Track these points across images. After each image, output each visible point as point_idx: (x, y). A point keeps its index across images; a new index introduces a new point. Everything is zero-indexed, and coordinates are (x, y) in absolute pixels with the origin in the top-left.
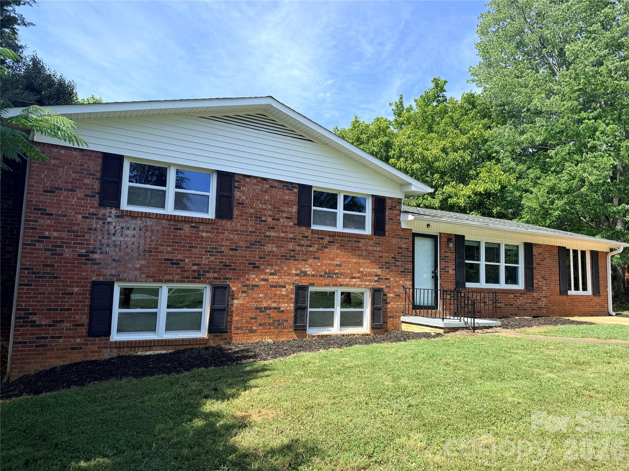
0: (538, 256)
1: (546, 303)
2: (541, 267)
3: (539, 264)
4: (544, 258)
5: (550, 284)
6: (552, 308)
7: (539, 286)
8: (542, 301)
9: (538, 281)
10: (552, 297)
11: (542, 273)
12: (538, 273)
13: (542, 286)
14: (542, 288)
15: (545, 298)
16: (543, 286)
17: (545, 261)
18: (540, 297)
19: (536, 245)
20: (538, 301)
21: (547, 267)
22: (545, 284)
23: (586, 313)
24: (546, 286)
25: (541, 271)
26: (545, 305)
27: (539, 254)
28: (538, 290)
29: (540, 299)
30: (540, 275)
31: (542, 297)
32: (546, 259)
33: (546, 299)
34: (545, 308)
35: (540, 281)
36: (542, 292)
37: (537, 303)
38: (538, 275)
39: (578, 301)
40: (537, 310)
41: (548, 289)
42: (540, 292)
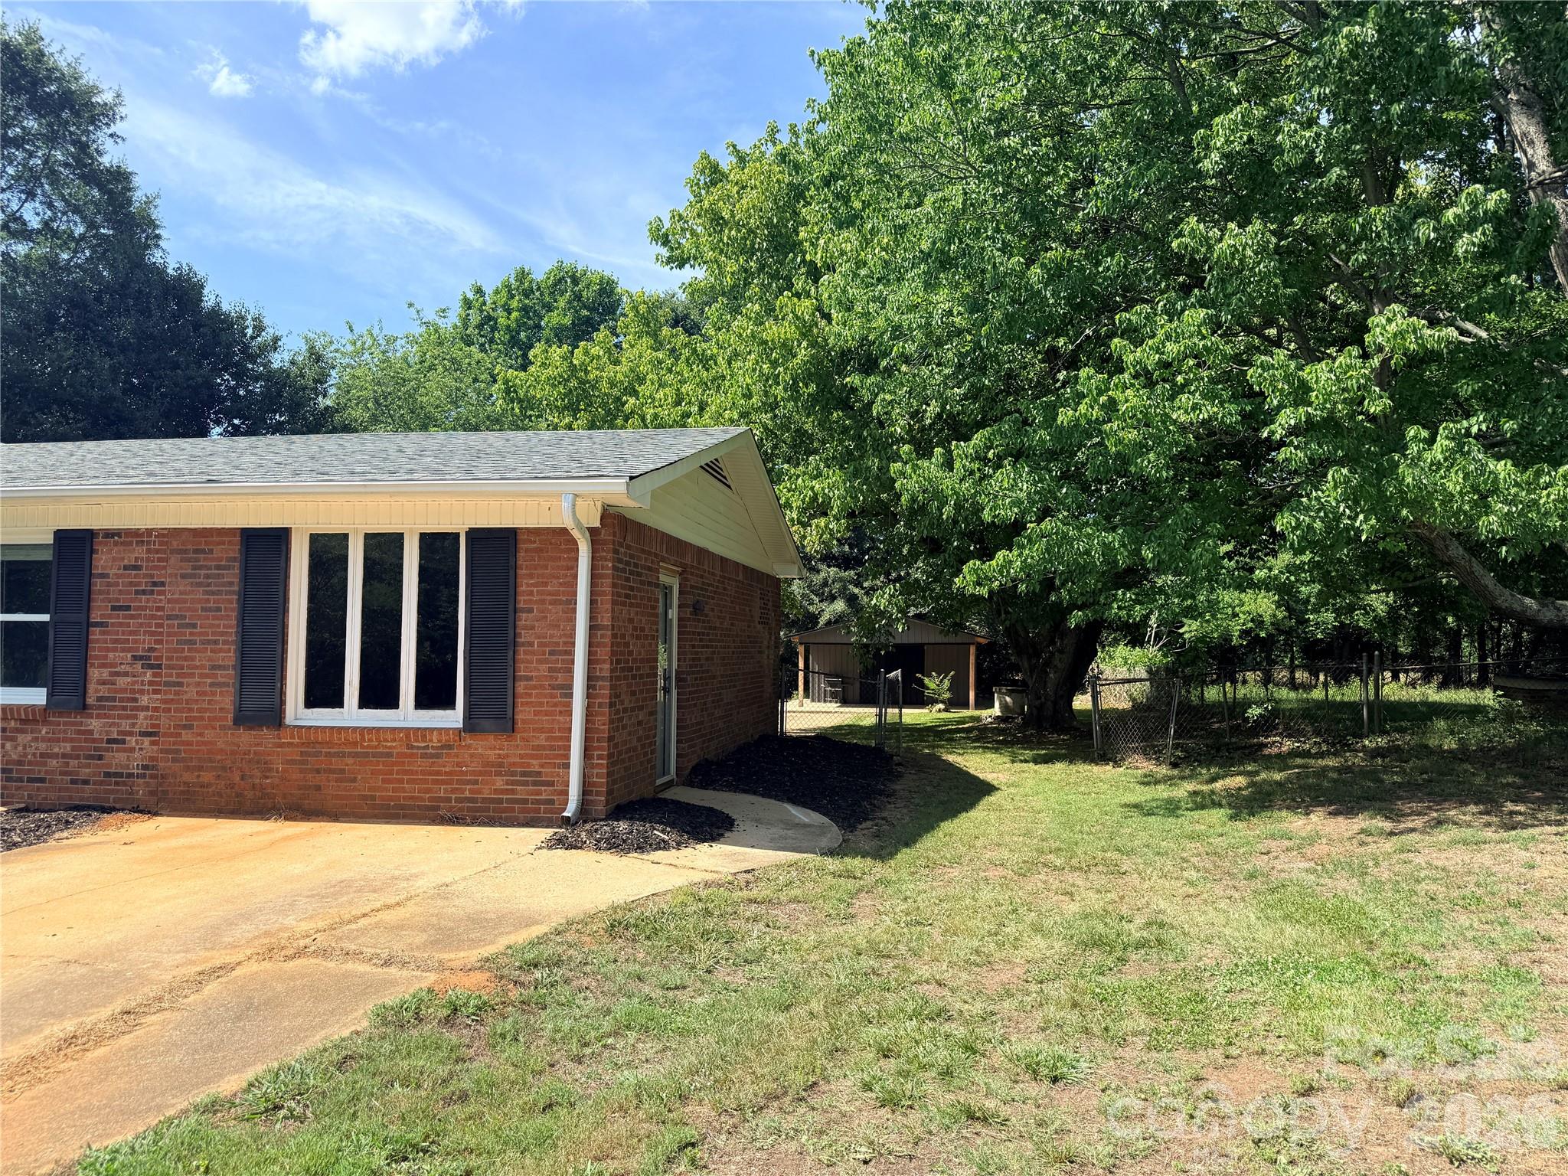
0: (118, 576)
1: (152, 759)
2: (132, 617)
3: (128, 608)
4: (155, 584)
5: (181, 684)
6: (187, 777)
7: (116, 691)
8: (132, 750)
9: (118, 674)
10: (186, 736)
11: (136, 641)
12: (116, 641)
13: (133, 691)
14: (135, 700)
15: (147, 740)
16: (142, 692)
17: (160, 593)
18: (120, 733)
19: (110, 534)
20: (107, 750)
21: (169, 618)
22: (151, 683)
23: (403, 807)
24: (155, 692)
25: (131, 633)
26: (145, 767)
27: (126, 568)
28: (114, 708)
29: (124, 742)
30: (129, 650)
31: (131, 734)
32: (163, 584)
33: (153, 743)
34: (144, 776)
35: (126, 674)
36: (135, 717)
37: (100, 758)
38: (115, 650)
39: (356, 755)
40: (101, 783)
41: (165, 702)
42: (120, 717)
